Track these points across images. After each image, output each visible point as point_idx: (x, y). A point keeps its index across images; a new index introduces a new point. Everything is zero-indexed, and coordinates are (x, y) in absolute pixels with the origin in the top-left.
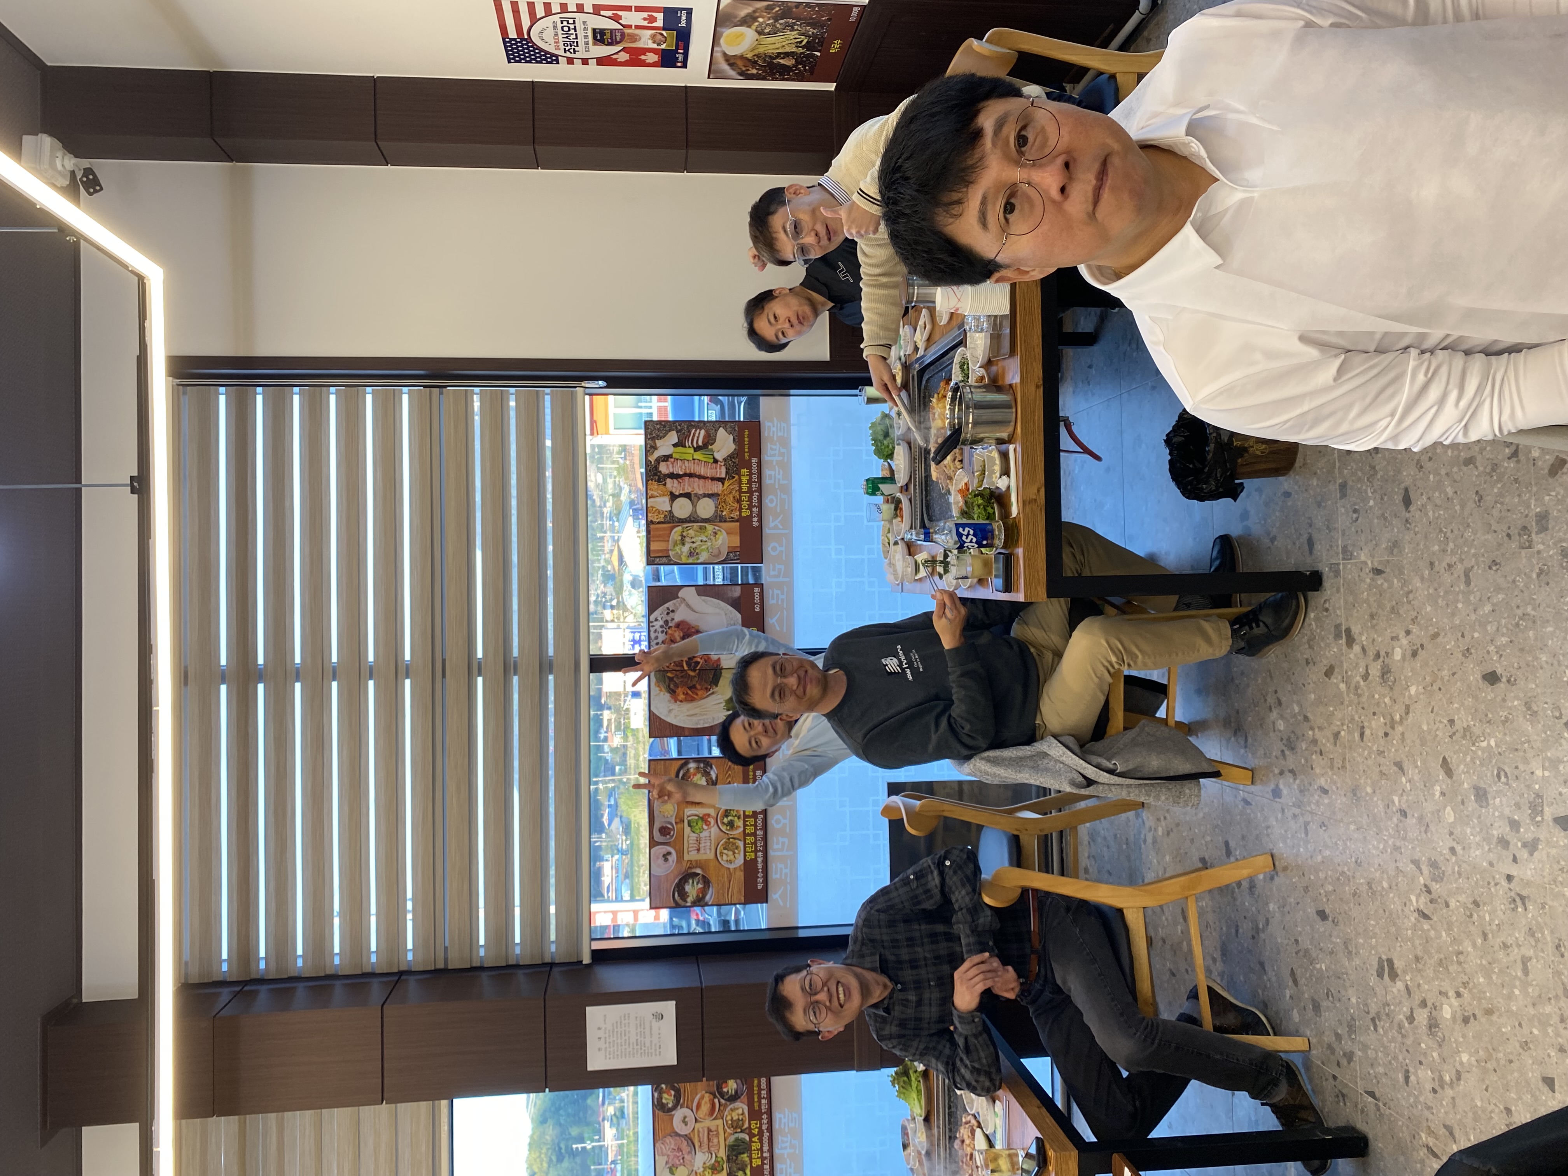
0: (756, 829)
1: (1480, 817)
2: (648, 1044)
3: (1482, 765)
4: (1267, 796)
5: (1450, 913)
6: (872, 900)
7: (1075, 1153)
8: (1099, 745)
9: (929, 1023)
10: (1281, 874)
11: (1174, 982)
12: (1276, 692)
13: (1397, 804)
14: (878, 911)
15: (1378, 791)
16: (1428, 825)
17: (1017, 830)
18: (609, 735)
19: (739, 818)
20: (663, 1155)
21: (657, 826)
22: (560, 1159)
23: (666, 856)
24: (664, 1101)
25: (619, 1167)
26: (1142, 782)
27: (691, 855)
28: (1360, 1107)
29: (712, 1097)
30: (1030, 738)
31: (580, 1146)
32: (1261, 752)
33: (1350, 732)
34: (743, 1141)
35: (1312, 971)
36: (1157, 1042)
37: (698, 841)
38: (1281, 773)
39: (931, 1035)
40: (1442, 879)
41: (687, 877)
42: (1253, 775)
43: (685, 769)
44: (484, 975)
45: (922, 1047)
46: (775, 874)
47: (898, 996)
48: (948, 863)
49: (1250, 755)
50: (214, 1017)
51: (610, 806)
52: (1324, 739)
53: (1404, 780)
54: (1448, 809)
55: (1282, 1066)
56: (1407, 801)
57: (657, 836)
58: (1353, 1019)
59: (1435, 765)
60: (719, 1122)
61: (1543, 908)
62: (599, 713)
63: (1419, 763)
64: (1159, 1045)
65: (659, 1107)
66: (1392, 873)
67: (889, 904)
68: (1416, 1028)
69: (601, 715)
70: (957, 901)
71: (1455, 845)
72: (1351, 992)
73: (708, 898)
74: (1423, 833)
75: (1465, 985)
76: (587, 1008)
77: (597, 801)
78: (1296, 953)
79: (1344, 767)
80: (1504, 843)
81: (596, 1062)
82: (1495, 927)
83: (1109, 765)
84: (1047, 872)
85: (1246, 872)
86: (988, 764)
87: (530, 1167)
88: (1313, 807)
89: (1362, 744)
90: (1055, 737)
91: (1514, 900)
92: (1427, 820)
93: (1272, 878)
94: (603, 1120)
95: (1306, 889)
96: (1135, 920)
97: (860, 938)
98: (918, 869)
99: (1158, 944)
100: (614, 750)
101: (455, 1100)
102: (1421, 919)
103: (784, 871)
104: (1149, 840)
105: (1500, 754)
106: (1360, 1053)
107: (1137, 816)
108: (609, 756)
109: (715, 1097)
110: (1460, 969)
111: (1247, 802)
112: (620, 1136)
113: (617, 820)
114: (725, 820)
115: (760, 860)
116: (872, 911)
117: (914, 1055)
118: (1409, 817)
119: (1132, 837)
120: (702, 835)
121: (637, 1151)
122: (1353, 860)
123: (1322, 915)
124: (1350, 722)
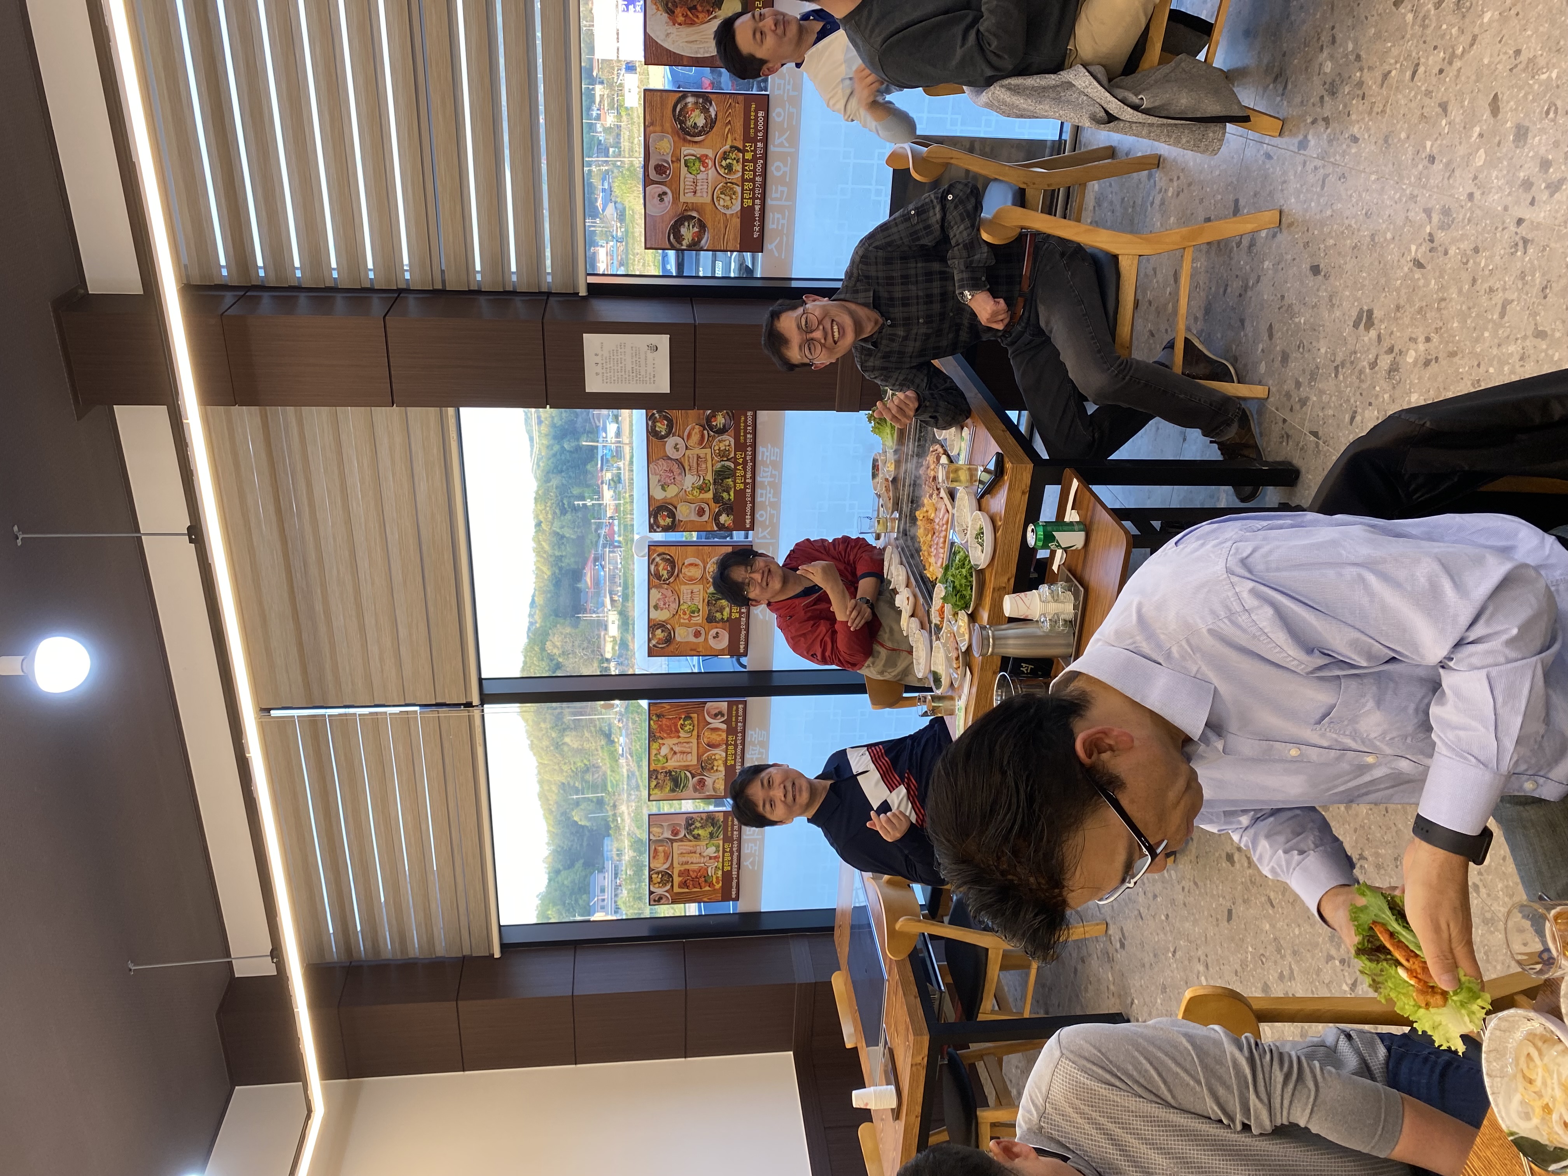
0: (755, 175)
1: (1511, 159)
2: (643, 373)
3: (1534, 100)
4: (1291, 148)
5: (1447, 261)
6: (871, 237)
7: (1030, 466)
8: (1129, 80)
9: (911, 357)
10: (1285, 232)
11: (1151, 341)
12: (1333, 28)
13: (1428, 150)
14: (876, 247)
15: (1412, 137)
16: (1453, 170)
17: (1024, 183)
18: (602, 112)
19: (737, 162)
20: (656, 475)
21: (652, 164)
22: (564, 512)
23: (662, 196)
24: (657, 429)
25: (616, 522)
26: (1165, 121)
27: (687, 198)
28: (1300, 445)
29: (701, 429)
30: (1057, 68)
31: (581, 503)
32: (1298, 100)
33: (1402, 71)
34: (728, 468)
35: (1290, 325)
36: (1128, 378)
37: (695, 183)
38: (1314, 122)
39: (911, 368)
40: (1450, 227)
41: (682, 219)
42: (1284, 127)
43: (683, 103)
44: (482, 299)
45: (901, 378)
46: (771, 224)
47: (887, 331)
48: (950, 197)
49: (1285, 103)
50: (222, 314)
51: (604, 190)
52: (1371, 81)
53: (1444, 122)
54: (1482, 150)
55: (1239, 409)
56: (1440, 145)
57: (653, 175)
58: (1318, 368)
59: (1484, 103)
60: (708, 451)
61: (1544, 249)
62: (591, 87)
63: (1466, 103)
64: (1131, 379)
65: (652, 433)
66: (1400, 222)
67: (888, 240)
68: (1376, 373)
69: (593, 89)
70: (955, 236)
71: (1475, 190)
72: (1322, 342)
73: (703, 242)
74: (1446, 179)
75: (1437, 330)
76: (584, 335)
77: (591, 185)
78: (1279, 309)
79: (1383, 111)
80: (1527, 185)
81: (593, 385)
82: (1487, 272)
83: (1135, 100)
84: (1050, 214)
85: (1249, 227)
86: (1008, 93)
87: (537, 516)
88: (1338, 157)
89: (1411, 84)
90: (1085, 66)
91: (1517, 244)
92: (1455, 165)
93: (1274, 236)
94: (602, 483)
95: (1306, 245)
96: (1128, 267)
97: (855, 275)
98: (920, 204)
99: (1143, 306)
100: (608, 130)
101: (461, 409)
102: (1415, 269)
103: (781, 221)
104: (1157, 202)
105: (1558, 87)
106: (1315, 399)
107: (1150, 176)
108: (602, 137)
109: (704, 429)
110: (1438, 316)
111: (1268, 156)
112: (617, 496)
113: (611, 206)
114: (724, 163)
115: (757, 208)
116: (870, 248)
117: (894, 385)
118: (1436, 162)
119: (1140, 199)
120: (699, 177)
121: (632, 510)
122: (1364, 212)
123: (1315, 270)
124: (1405, 59)
